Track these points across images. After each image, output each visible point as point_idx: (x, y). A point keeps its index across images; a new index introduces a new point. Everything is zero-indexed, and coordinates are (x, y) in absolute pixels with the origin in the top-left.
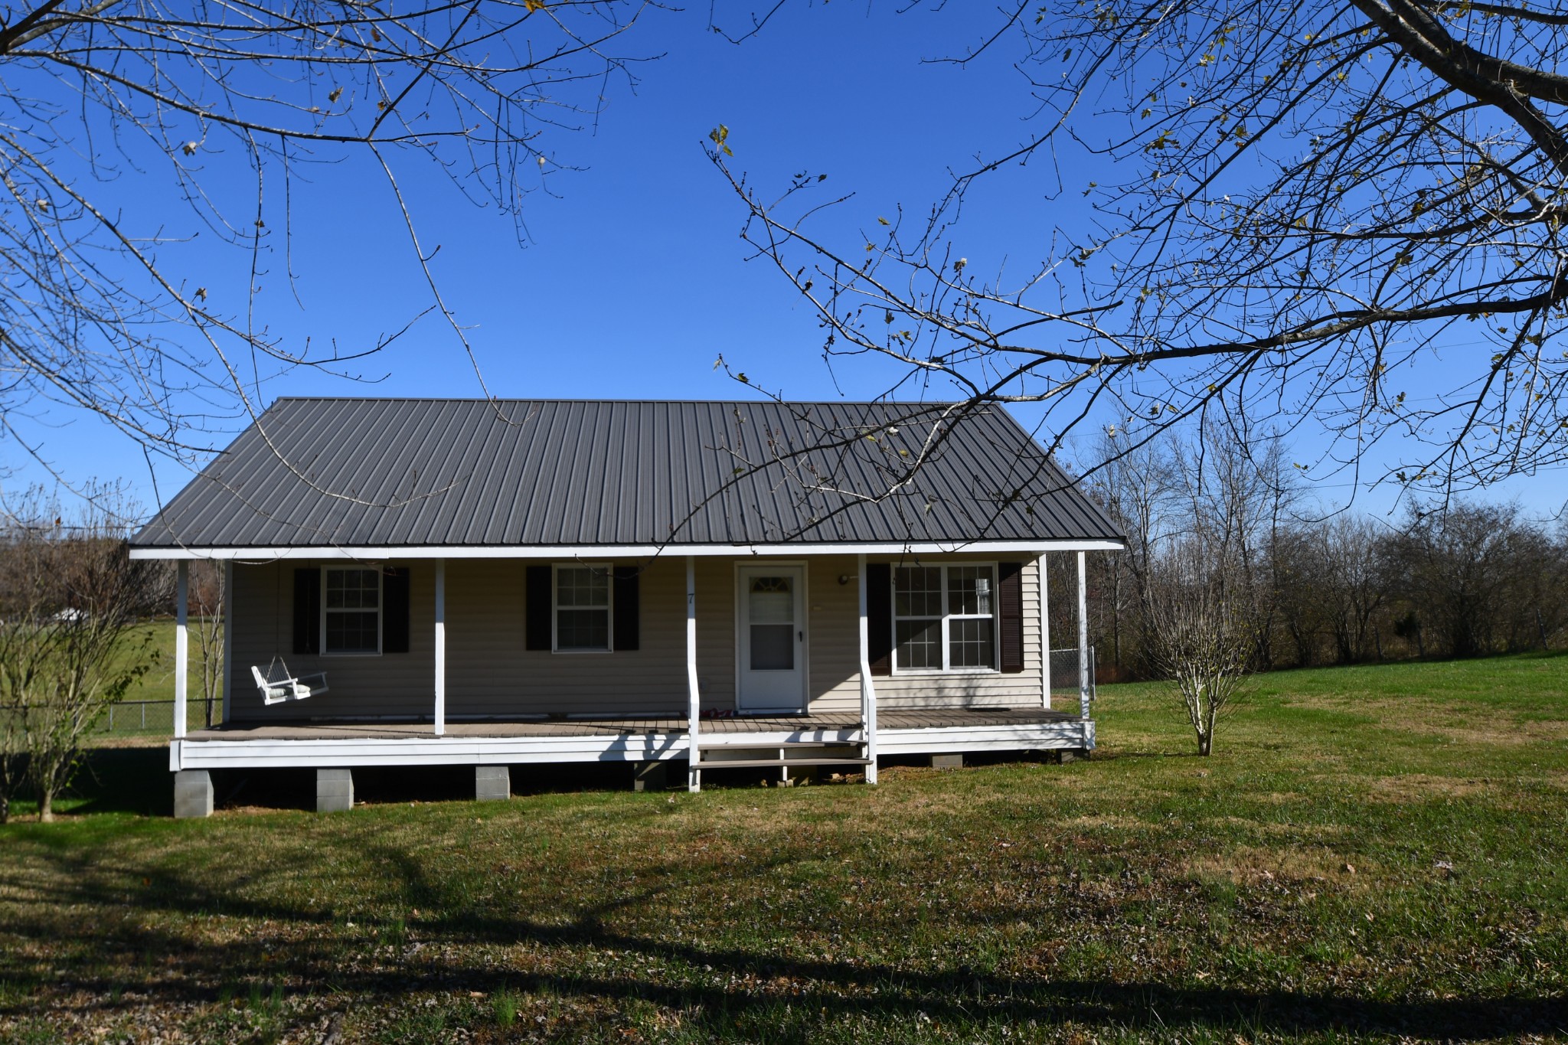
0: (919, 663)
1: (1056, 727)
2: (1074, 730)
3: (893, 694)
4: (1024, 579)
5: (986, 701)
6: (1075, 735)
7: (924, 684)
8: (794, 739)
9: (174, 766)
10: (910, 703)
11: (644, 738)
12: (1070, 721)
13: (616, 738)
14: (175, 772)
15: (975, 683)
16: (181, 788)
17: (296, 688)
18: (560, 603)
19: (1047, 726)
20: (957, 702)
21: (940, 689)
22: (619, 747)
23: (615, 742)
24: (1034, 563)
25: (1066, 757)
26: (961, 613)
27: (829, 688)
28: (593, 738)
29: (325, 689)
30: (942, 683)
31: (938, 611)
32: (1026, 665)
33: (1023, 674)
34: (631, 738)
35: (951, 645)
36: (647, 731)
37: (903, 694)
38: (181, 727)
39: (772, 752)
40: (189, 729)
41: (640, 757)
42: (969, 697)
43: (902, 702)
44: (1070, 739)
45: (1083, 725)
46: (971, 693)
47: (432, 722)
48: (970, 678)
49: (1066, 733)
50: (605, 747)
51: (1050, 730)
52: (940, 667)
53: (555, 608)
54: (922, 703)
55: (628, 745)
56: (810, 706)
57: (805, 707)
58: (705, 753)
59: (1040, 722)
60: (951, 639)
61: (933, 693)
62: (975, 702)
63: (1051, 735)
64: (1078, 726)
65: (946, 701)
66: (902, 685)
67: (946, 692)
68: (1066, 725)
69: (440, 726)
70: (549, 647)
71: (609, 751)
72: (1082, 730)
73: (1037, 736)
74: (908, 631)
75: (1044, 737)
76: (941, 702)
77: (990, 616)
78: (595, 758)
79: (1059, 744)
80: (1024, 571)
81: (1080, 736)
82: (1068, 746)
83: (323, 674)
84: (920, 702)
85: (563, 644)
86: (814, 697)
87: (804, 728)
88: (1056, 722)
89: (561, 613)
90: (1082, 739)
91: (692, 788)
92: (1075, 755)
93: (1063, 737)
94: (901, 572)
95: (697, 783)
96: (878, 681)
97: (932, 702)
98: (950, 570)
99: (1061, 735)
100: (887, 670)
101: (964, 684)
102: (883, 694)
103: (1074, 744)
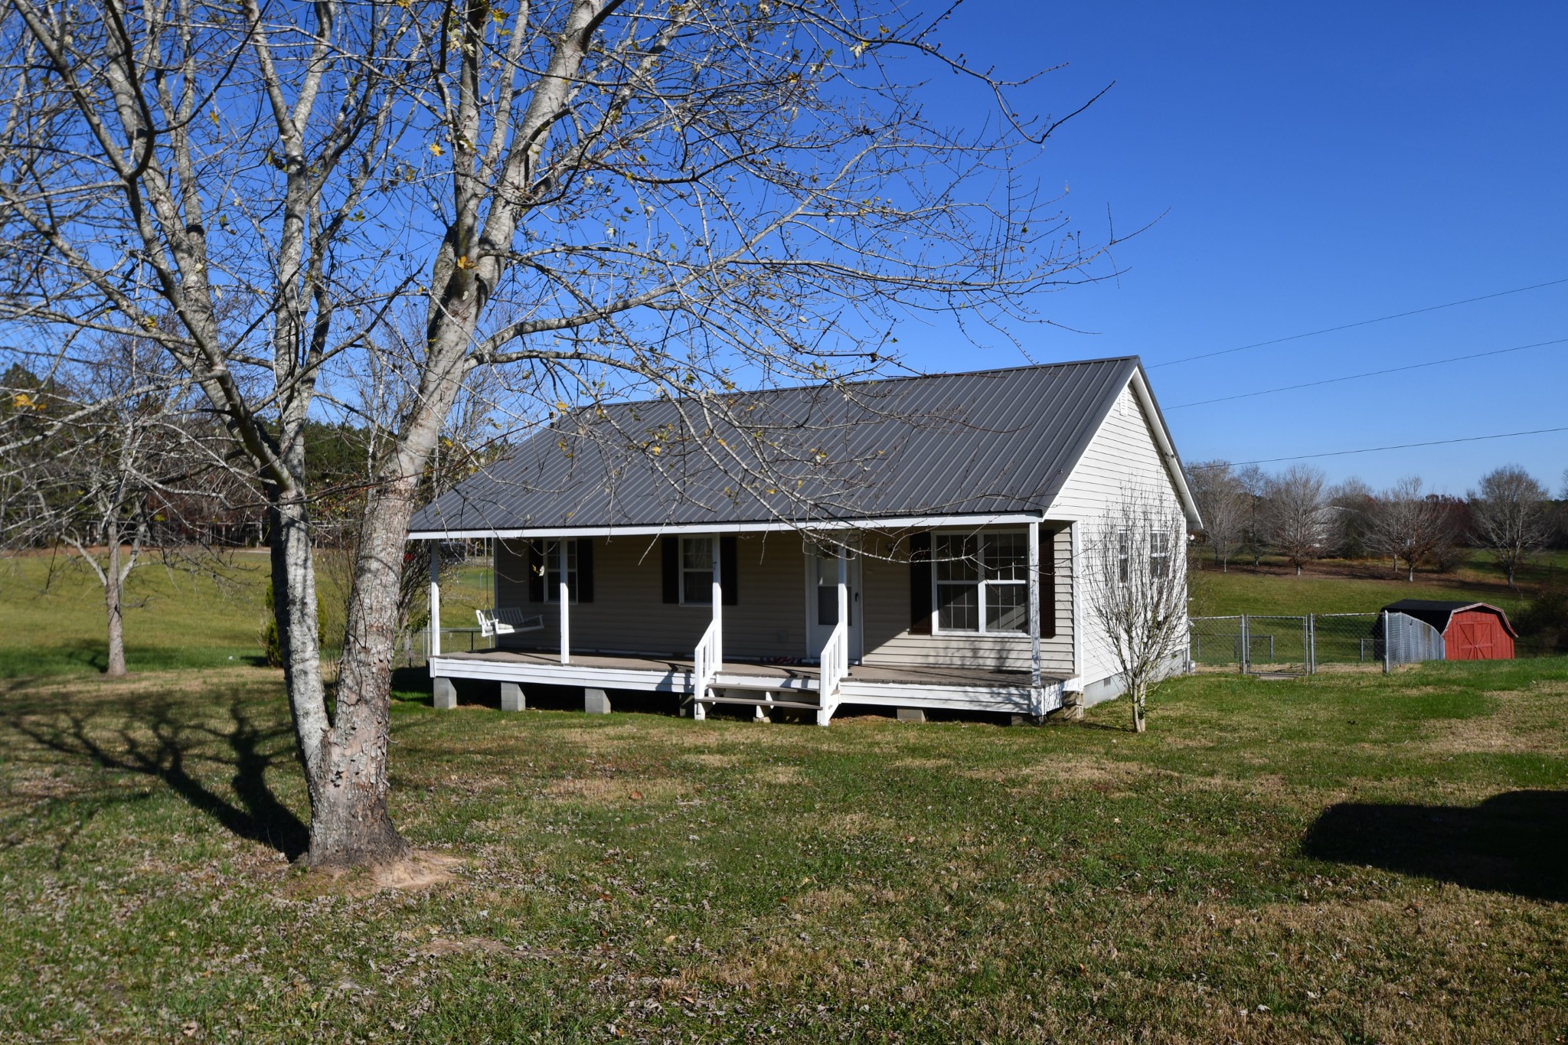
0: (959, 625)
1: (1004, 691)
2: (1021, 696)
3: (932, 653)
4: (1056, 546)
5: (1019, 664)
6: (1022, 701)
7: (961, 644)
8: (786, 685)
9: (432, 675)
10: (947, 661)
11: (683, 675)
12: (1017, 687)
13: (666, 674)
14: (433, 679)
15: (1008, 646)
17: (497, 626)
18: (686, 566)
19: (995, 690)
20: (991, 663)
21: (975, 650)
22: (668, 681)
23: (666, 677)
24: (1067, 530)
25: (1016, 721)
26: (997, 578)
27: (880, 644)
28: (652, 673)
29: (541, 627)
30: (978, 645)
31: (975, 577)
32: (1058, 631)
33: (1054, 640)
34: (676, 674)
35: (988, 610)
36: (685, 669)
37: (942, 652)
38: (437, 651)
39: (760, 694)
40: (441, 652)
41: (681, 690)
42: (1001, 659)
43: (941, 660)
44: (1016, 704)
45: (1029, 692)
46: (1004, 656)
47: (559, 652)
48: (1003, 640)
49: (1014, 699)
50: (659, 680)
51: (999, 694)
52: (977, 630)
53: (681, 570)
54: (959, 663)
55: (675, 680)
56: (863, 659)
57: (860, 660)
58: (720, 691)
59: (990, 686)
60: (988, 602)
61: (969, 654)
62: (1007, 665)
63: (1000, 699)
64: (1026, 693)
65: (981, 661)
66: (941, 644)
67: (981, 653)
68: (1013, 690)
69: (565, 655)
70: (677, 601)
71: (660, 685)
72: (1029, 697)
73: (987, 698)
74: (947, 596)
75: (992, 700)
76: (976, 662)
77: (1023, 582)
78: (653, 688)
79: (1007, 708)
80: (1057, 538)
81: (1027, 702)
82: (1016, 710)
83: (540, 617)
84: (957, 662)
85: (687, 599)
86: (868, 652)
87: (794, 676)
88: (1004, 686)
89: (686, 574)
90: (1028, 705)
91: (696, 717)
92: (1024, 720)
93: (1011, 702)
94: (942, 540)
95: (701, 713)
96: (920, 640)
97: (968, 662)
98: (987, 538)
99: (1009, 699)
100: (927, 630)
101: (998, 647)
102: (924, 652)
103: (1022, 709)
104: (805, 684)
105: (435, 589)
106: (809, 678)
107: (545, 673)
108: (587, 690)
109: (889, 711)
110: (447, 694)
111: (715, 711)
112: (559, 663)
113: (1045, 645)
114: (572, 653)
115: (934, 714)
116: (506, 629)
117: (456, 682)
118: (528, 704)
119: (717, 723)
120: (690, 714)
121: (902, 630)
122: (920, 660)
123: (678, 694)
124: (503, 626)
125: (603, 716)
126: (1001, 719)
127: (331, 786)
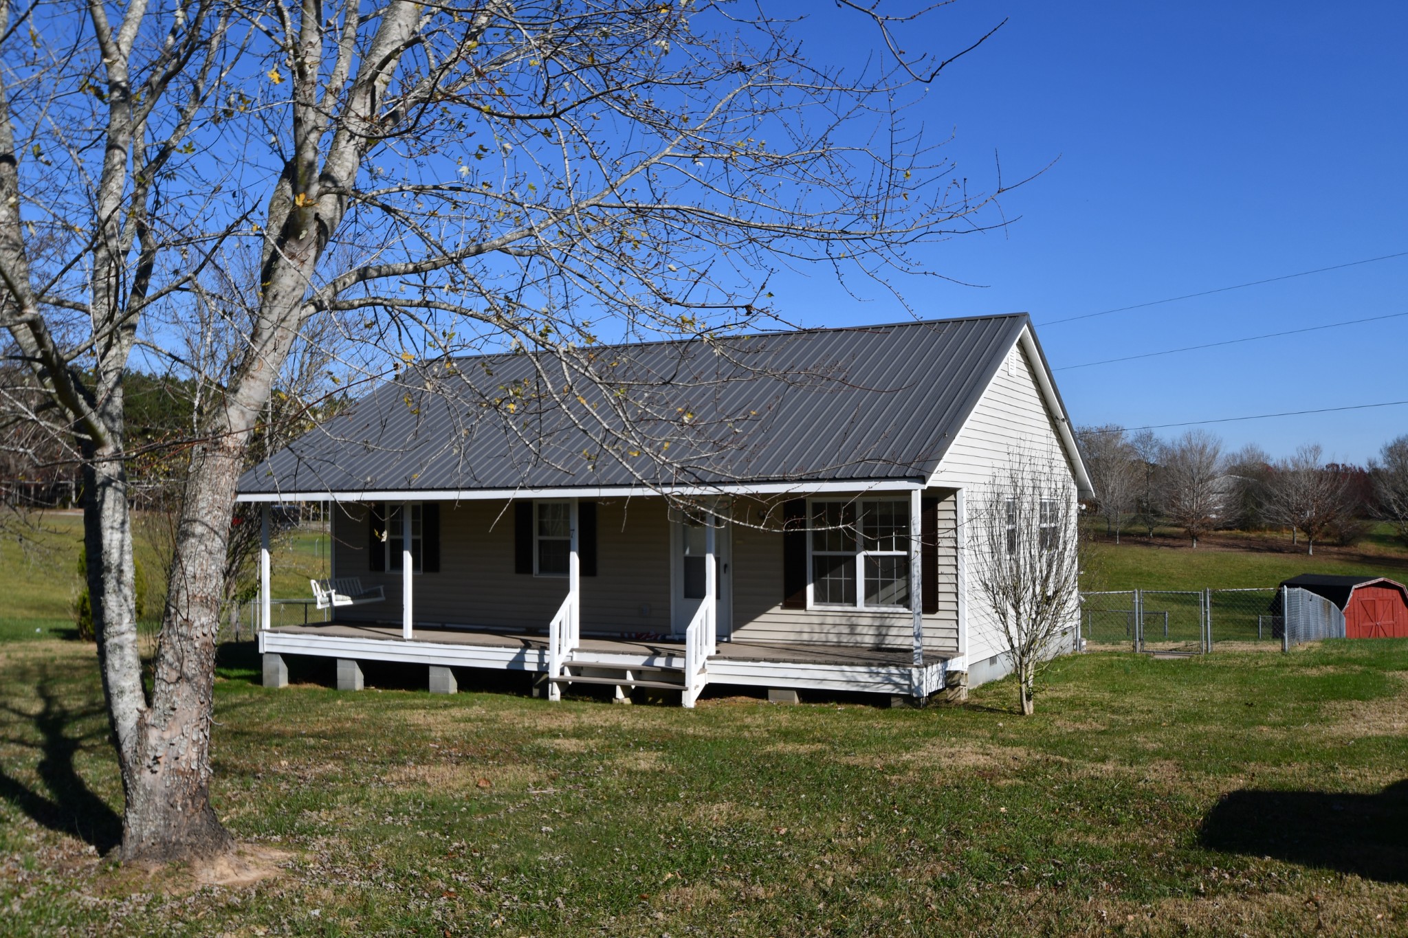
0: (836, 599)
1: (883, 671)
2: (902, 676)
3: (806, 629)
4: (940, 515)
5: (899, 641)
6: (902, 681)
7: (838, 620)
8: (649, 663)
9: (261, 651)
10: (823, 637)
11: (537, 652)
12: (897, 666)
13: (518, 650)
14: (262, 654)
15: (888, 622)
16: (268, 665)
17: (334, 597)
18: (541, 533)
19: (874, 669)
20: (869, 640)
21: (852, 627)
22: (520, 659)
23: (518, 654)
24: (952, 498)
25: (896, 703)
26: (876, 549)
27: (750, 619)
28: (503, 649)
29: (382, 598)
30: (855, 620)
31: (852, 547)
32: (941, 606)
33: (937, 615)
34: (529, 651)
35: (867, 583)
36: (539, 645)
37: (817, 629)
38: (267, 624)
39: (620, 672)
40: (272, 625)
41: (534, 668)
42: (880, 635)
43: (816, 637)
44: (897, 685)
45: (910, 671)
46: (884, 632)
48: (883, 616)
49: (894, 679)
50: (511, 657)
51: (878, 673)
52: (854, 604)
53: (536, 538)
54: (835, 640)
55: (528, 657)
56: (733, 635)
57: (729, 636)
58: (576, 669)
59: (869, 665)
60: (867, 575)
61: (846, 630)
62: (887, 642)
63: (879, 679)
64: (907, 672)
65: (859, 639)
66: (816, 620)
67: (859, 630)
68: (893, 670)
70: (530, 571)
71: (511, 662)
72: (910, 677)
73: (865, 678)
74: (823, 567)
75: (870, 680)
76: (853, 639)
77: (905, 553)
78: (503, 666)
79: (887, 689)
80: (941, 506)
81: (907, 682)
82: (896, 691)
83: (381, 588)
84: (833, 638)
85: (542, 569)
86: (737, 627)
87: (657, 653)
88: (883, 666)
89: (541, 542)
90: (910, 686)
91: (551, 697)
92: (904, 702)
93: (890, 682)
94: (818, 508)
95: (556, 693)
96: (793, 615)
97: (845, 639)
98: (867, 506)
99: (888, 679)
100: (802, 605)
101: (877, 623)
102: (798, 628)
103: (902, 690)
104: (669, 662)
105: (265, 556)
106: (674, 655)
107: (386, 649)
108: (431, 668)
109: (760, 692)
110: (277, 671)
111: (571, 691)
112: (400, 638)
113: (928, 621)
114: (415, 627)
115: (808, 696)
116: (343, 601)
117: (287, 658)
118: (367, 683)
119: (573, 705)
120: (544, 695)
121: (776, 604)
122: (792, 637)
123: (531, 672)
124: (340, 597)
125: (448, 696)
126: (880, 701)
127: (147, 773)
